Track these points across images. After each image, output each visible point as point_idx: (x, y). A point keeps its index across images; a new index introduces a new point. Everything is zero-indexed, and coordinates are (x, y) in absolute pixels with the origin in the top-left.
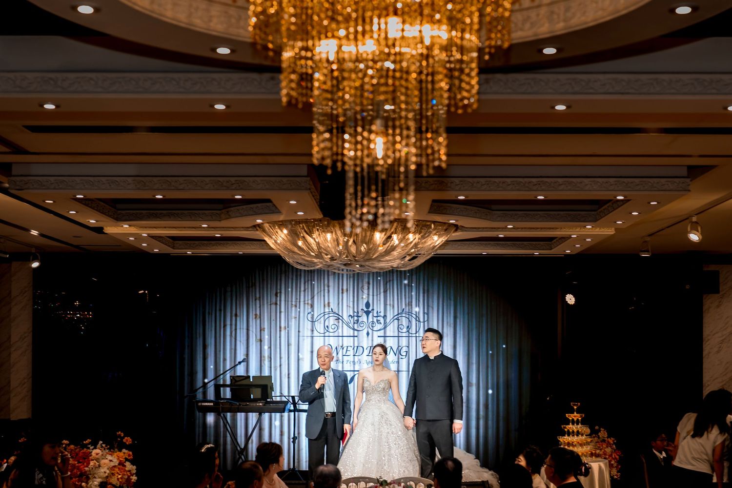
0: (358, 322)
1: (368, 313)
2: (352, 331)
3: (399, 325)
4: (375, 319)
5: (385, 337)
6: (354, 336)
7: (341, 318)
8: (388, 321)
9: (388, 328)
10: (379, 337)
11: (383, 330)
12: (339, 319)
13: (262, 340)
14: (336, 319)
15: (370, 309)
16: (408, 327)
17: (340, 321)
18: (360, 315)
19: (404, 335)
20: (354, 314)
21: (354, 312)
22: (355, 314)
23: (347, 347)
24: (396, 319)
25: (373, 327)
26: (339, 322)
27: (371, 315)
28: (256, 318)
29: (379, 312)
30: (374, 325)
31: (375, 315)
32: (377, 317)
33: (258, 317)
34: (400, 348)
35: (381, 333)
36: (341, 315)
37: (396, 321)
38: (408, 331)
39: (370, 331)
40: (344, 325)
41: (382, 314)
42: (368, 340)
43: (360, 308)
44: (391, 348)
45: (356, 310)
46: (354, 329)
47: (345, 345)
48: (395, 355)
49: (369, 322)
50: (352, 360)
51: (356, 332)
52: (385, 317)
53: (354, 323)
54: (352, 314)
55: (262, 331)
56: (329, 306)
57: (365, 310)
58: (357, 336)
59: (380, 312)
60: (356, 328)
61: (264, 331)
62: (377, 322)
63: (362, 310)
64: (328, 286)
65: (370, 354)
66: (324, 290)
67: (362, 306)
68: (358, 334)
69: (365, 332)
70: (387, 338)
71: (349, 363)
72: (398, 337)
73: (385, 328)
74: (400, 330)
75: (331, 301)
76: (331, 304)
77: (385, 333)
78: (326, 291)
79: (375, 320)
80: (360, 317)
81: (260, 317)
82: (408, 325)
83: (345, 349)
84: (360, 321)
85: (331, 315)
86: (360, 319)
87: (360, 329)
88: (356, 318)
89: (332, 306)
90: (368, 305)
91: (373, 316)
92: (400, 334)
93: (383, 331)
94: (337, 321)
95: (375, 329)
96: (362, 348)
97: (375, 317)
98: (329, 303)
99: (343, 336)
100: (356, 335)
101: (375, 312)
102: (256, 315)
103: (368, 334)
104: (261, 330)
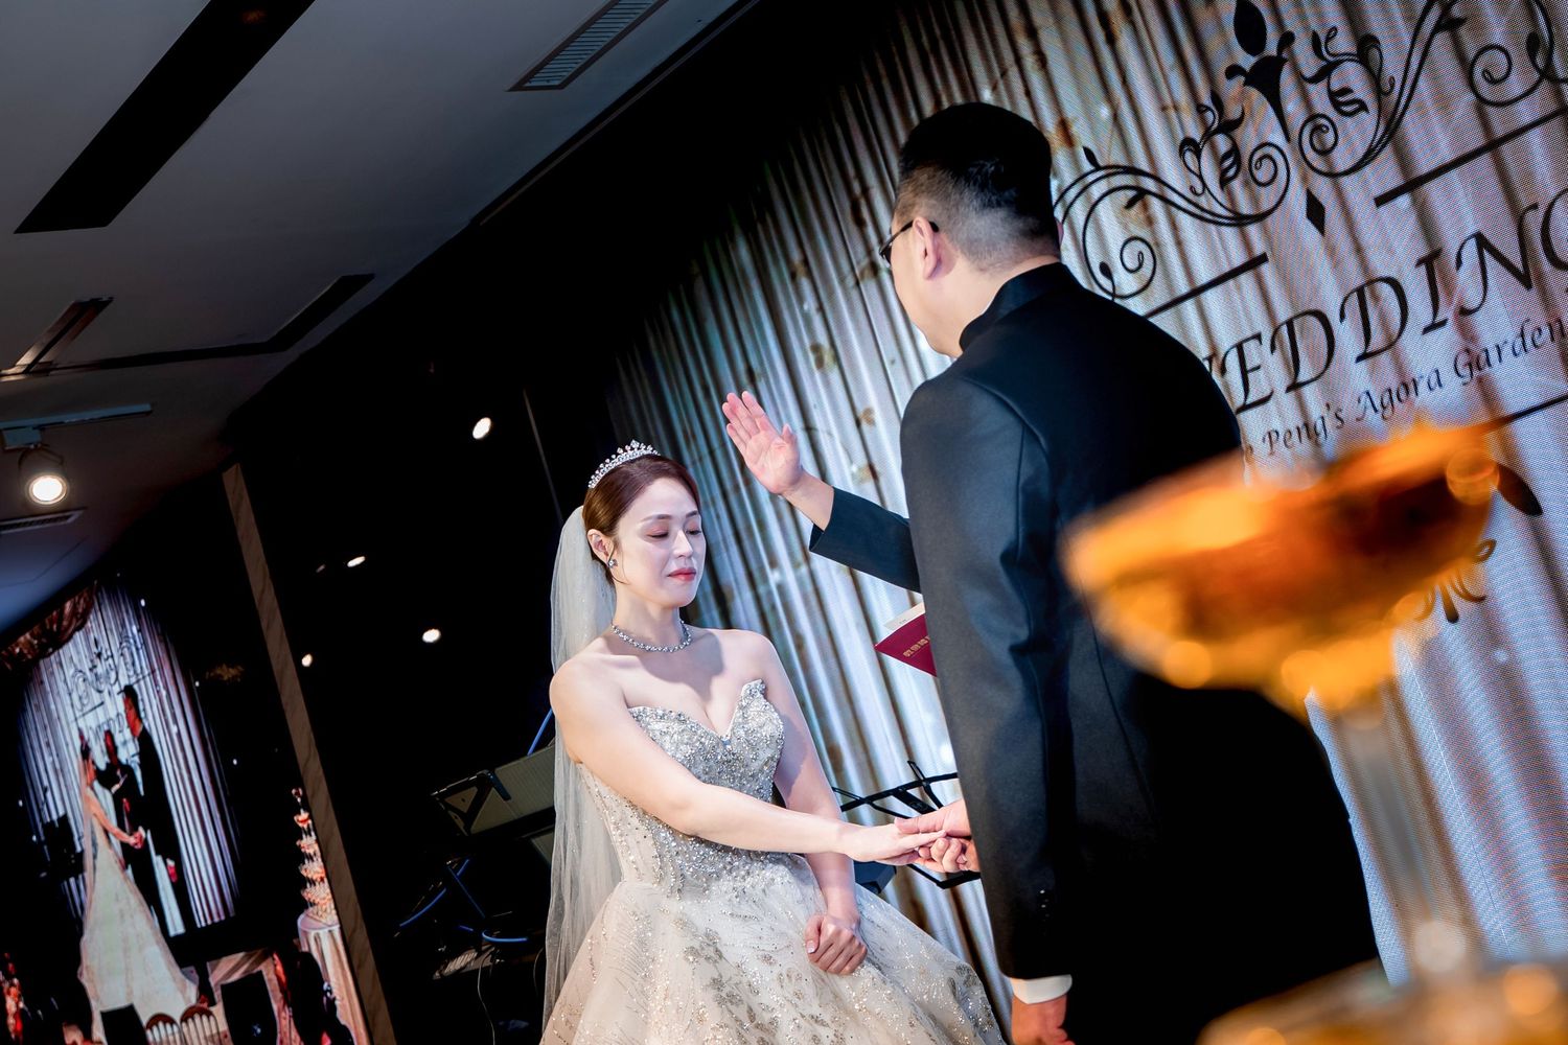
0: (1238, 162)
1: (1265, 79)
2: (1230, 233)
3: (1467, 68)
4: (1318, 93)
5: (1412, 184)
6: (1254, 263)
7: (1149, 184)
8: (1392, 67)
9: (1411, 125)
10: (1381, 201)
11: (1388, 150)
12: (1141, 194)
13: (878, 468)
14: (1130, 204)
15: (1271, 48)
16: (1533, 44)
17: (1156, 206)
18: (1233, 112)
19: (1525, 112)
20: (1203, 120)
21: (1200, 109)
22: (1209, 116)
23: (1239, 347)
24: (1437, 29)
25: (1324, 153)
26: (1150, 221)
27: (1287, 80)
28: (820, 363)
29: (1323, 40)
30: (1329, 137)
31: (1310, 70)
32: (1324, 74)
33: (828, 358)
34: (1534, 221)
35: (1384, 173)
36: (1144, 165)
37: (1441, 44)
38: (1547, 74)
39: (1323, 189)
40: (1185, 221)
41: (1343, 43)
42: (1331, 251)
43: (1220, 69)
44: (1482, 242)
45: (1206, 100)
46: (1239, 221)
47: (1226, 341)
48: (1524, 279)
49: (1295, 135)
50: (1294, 420)
51: (1253, 230)
52: (1366, 49)
53: (1224, 182)
54: (1196, 134)
55: (865, 426)
56: (1069, 140)
57: (1247, 61)
58: (1263, 259)
59: (1332, 33)
60: (1245, 208)
61: (871, 422)
62: (1337, 106)
63: (1233, 71)
64: (1032, 33)
65: (1377, 340)
66: (1018, 60)
67: (1229, 50)
68: (1267, 236)
69: (1297, 201)
70: (1433, 189)
71: (1280, 445)
72: (1492, 145)
73: (1392, 128)
74: (1485, 90)
75: (1072, 108)
76: (1080, 131)
77: (1404, 160)
78: (1030, 61)
79: (1322, 104)
80: (1238, 123)
81: (831, 356)
82: (1524, 30)
83: (1233, 362)
84: (1246, 149)
85: (1097, 191)
86: (1248, 138)
87: (1268, 198)
88: (1222, 143)
89: (1083, 136)
90: (1249, 28)
91: (1301, 80)
92: (1500, 124)
93: (1387, 156)
94: (1137, 208)
95: (1342, 159)
96: (1314, 322)
97: (1315, 80)
98: (1064, 125)
99: (1196, 292)
100: (1259, 249)
101: (1302, 49)
102: (816, 348)
103: (1316, 213)
104: (858, 423)
